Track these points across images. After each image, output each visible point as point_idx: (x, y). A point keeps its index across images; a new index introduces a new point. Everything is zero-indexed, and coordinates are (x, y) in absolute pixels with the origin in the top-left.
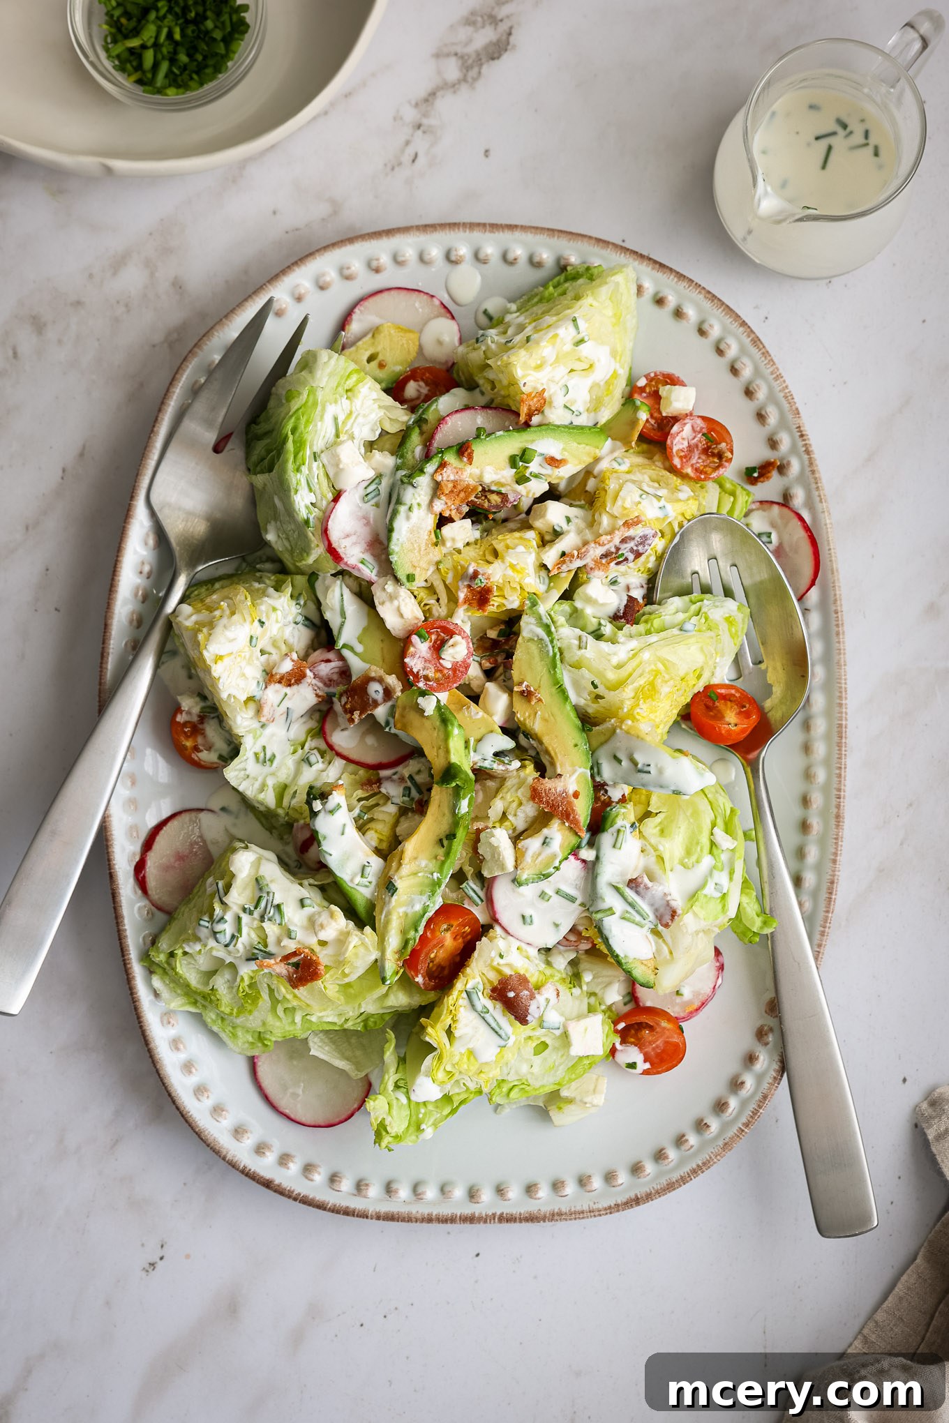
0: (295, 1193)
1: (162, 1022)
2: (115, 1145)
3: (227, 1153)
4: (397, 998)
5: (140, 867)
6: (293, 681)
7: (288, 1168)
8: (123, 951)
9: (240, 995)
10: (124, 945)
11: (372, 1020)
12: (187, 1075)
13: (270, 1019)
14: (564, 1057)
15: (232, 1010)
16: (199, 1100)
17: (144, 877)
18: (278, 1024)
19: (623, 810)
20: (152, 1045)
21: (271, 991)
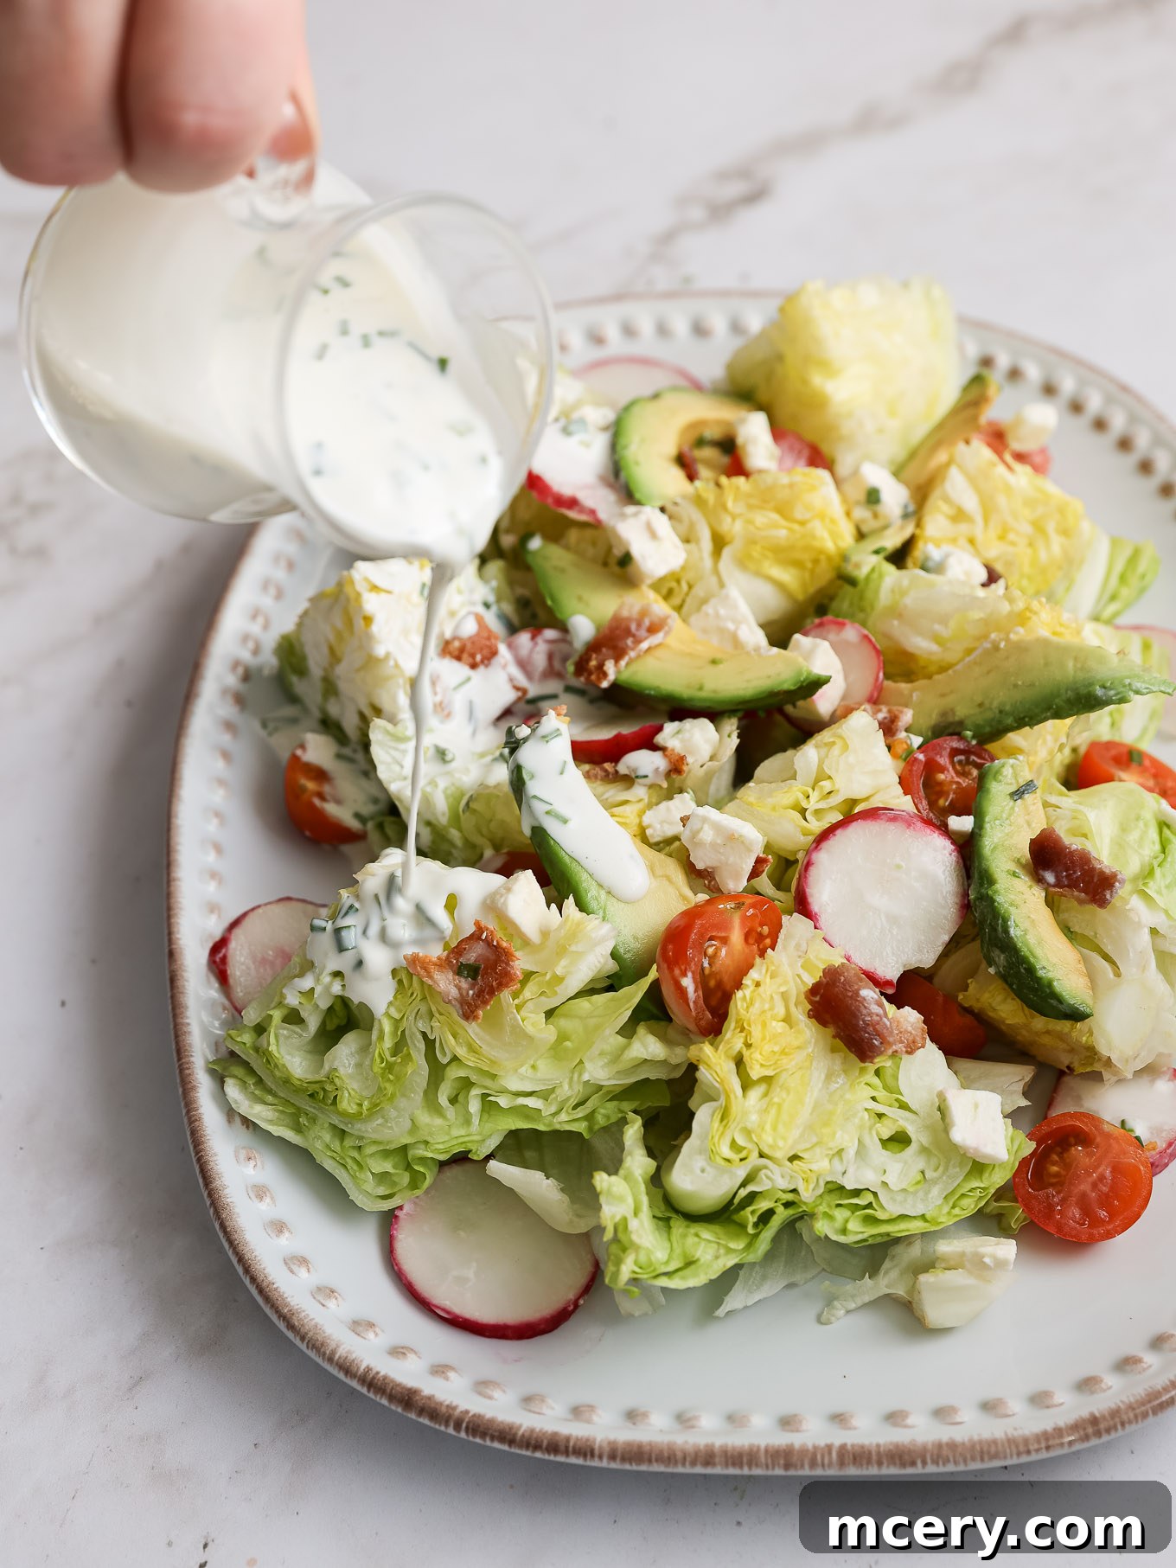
0: (458, 1411)
1: (237, 1157)
2: (135, 1385)
3: (338, 1346)
4: (645, 1046)
5: (218, 949)
6: (478, 658)
7: (447, 1379)
8: (180, 1051)
9: (376, 1069)
10: (181, 1044)
11: (602, 1111)
12: (273, 1235)
13: (424, 1118)
14: (941, 1169)
15: (360, 1105)
16: (292, 1272)
17: (224, 960)
18: (438, 1121)
19: (1011, 761)
20: (217, 1184)
21: (430, 1044)
